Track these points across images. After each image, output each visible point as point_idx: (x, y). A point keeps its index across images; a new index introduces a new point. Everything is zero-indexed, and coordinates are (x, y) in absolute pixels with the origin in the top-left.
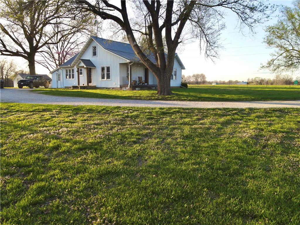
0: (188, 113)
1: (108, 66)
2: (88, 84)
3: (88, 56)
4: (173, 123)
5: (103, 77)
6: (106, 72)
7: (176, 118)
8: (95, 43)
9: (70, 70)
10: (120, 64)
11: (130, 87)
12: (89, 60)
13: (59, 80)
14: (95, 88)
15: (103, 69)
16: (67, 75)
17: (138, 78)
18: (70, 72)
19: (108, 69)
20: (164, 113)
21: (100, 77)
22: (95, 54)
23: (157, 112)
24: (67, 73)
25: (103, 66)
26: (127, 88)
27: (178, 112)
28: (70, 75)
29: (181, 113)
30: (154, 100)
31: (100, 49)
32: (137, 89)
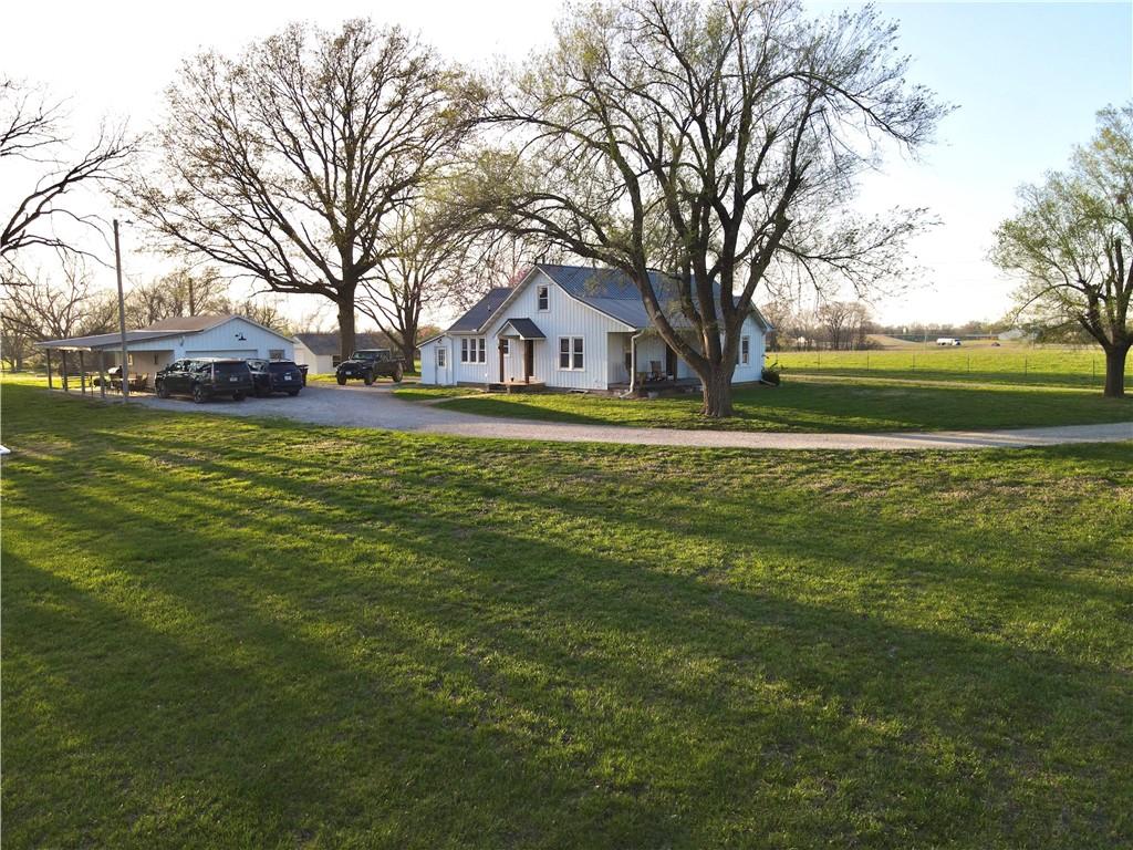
0: (758, 457)
1: (578, 336)
2: (527, 379)
3: (526, 308)
4: (731, 471)
5: (564, 363)
6: (573, 352)
7: (737, 464)
8: (546, 280)
9: (473, 342)
10: (609, 333)
11: (634, 389)
12: (528, 319)
13: (441, 364)
14: (542, 389)
15: (564, 342)
16: (465, 354)
17: (650, 365)
18: (473, 346)
19: (579, 345)
20: (718, 458)
21: (557, 361)
22: (543, 305)
23: (708, 455)
24: (465, 346)
25: (564, 336)
26: (627, 393)
27: (741, 455)
28: (473, 354)
29: (746, 456)
30: (697, 428)
31: (558, 295)
32: (650, 394)
